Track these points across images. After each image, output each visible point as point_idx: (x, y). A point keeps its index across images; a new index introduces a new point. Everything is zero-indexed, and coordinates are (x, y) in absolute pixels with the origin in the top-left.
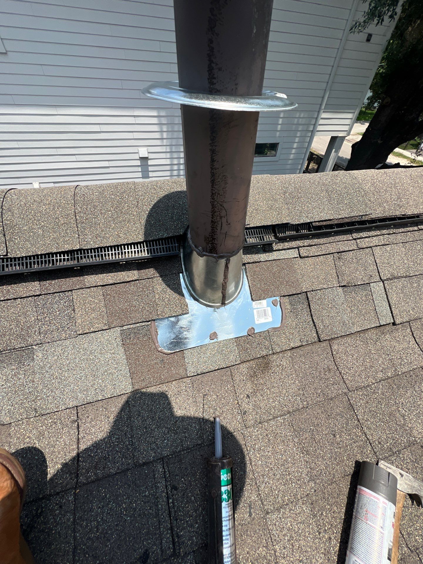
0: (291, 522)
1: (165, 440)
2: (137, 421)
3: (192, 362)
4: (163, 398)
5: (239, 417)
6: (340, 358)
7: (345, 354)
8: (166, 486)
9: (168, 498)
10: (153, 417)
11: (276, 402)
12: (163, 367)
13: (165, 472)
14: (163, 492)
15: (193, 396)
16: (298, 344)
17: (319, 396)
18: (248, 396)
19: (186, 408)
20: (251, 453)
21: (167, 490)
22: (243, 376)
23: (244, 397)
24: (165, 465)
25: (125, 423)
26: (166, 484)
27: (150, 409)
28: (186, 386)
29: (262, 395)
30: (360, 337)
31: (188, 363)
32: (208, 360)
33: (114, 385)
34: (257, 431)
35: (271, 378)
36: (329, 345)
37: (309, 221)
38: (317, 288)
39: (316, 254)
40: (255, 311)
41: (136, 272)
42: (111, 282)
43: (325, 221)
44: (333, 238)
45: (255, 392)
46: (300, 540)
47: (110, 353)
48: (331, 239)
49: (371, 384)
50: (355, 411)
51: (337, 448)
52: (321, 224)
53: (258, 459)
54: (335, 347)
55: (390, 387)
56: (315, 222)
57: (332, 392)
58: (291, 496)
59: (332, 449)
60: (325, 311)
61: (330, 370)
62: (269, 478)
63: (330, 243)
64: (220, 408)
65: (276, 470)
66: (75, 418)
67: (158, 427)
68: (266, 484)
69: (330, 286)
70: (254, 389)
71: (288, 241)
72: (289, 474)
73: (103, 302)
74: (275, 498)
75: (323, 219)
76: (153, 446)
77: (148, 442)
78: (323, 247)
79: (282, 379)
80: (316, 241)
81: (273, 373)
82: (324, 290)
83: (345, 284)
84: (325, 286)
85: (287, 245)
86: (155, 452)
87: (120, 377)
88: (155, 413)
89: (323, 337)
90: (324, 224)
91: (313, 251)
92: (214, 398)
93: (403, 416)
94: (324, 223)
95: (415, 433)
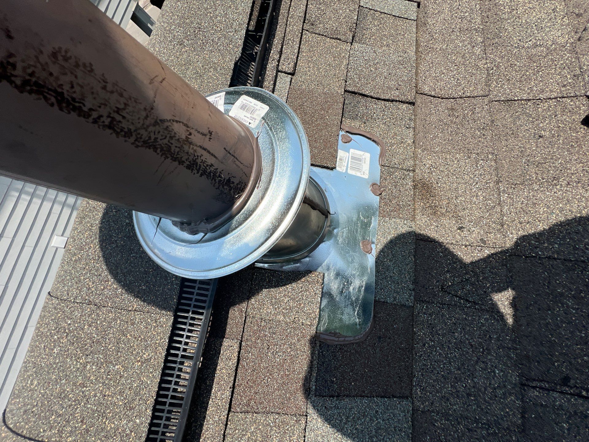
1: (494, 372)
2: (455, 405)
3: (395, 292)
4: (431, 353)
5: (486, 251)
6: (441, 90)
7: (438, 82)
8: (561, 392)
9: (580, 396)
10: (456, 378)
11: (479, 194)
12: (389, 340)
14: (569, 400)
15: (439, 307)
16: (411, 133)
17: (484, 135)
18: (460, 228)
19: (455, 324)
20: (540, 253)
21: (568, 394)
22: (431, 225)
23: (460, 235)
24: (531, 384)
25: (452, 425)
26: (559, 392)
27: (442, 380)
28: (425, 313)
29: (464, 209)
30: (422, 53)
31: (395, 298)
32: (399, 267)
33: (395, 430)
34: (512, 234)
35: (444, 188)
36: (421, 96)
37: (244, 32)
38: (343, 74)
39: (296, 51)
40: (350, 172)
41: (226, 343)
42: (228, 393)
43: (252, 10)
44: (281, 17)
45: (458, 218)
47: (345, 423)
48: (281, 20)
49: (486, 66)
50: (516, 99)
51: (559, 140)
52: (254, 17)
54: (426, 89)
55: (496, 46)
56: (248, 25)
57: (484, 118)
59: (559, 147)
61: (452, 109)
63: (286, 25)
64: (466, 274)
65: (571, 227)
67: (472, 376)
69: (347, 56)
70: (453, 216)
71: (263, 79)
73: (259, 416)
75: (249, 10)
76: (500, 392)
77: (491, 399)
78: (288, 37)
79: (448, 174)
80: (276, 41)
81: (437, 183)
82: (349, 67)
83: (351, 35)
84: (345, 62)
86: (510, 394)
87: (386, 416)
88: (450, 372)
89: (411, 97)
90: (257, 14)
91: (290, 52)
92: (450, 277)
93: (535, 46)
95: (561, 40)
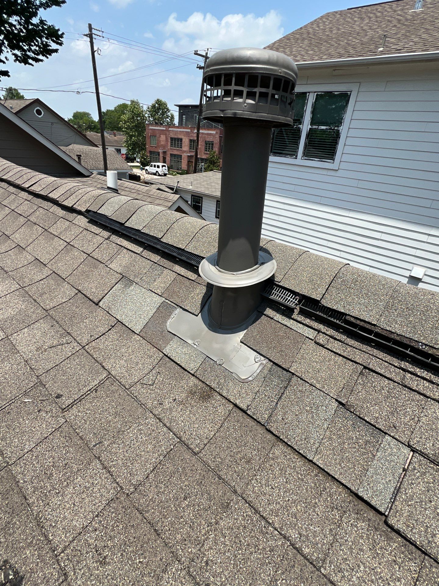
0: (98, 482)
1: (120, 368)
2: (125, 349)
3: (172, 346)
6: (271, 466)
7: (280, 469)
8: (96, 385)
9: (90, 390)
10: (130, 355)
13: (103, 380)
14: (92, 385)
16: (244, 407)
17: (214, 461)
18: (175, 400)
21: (94, 387)
22: (187, 386)
24: (107, 377)
25: (121, 345)
27: (134, 350)
29: (182, 410)
31: (170, 345)
32: (180, 354)
33: (136, 323)
35: (200, 409)
36: (272, 441)
37: (343, 311)
43: (364, 321)
44: (369, 348)
45: (181, 403)
46: (88, 497)
47: (150, 308)
52: (358, 322)
53: (133, 432)
56: (349, 315)
57: (226, 474)
58: (116, 472)
60: (297, 408)
62: (123, 448)
63: (360, 350)
66: (113, 325)
68: (118, 447)
69: (324, 390)
70: (183, 401)
71: (313, 320)
72: (132, 464)
74: (111, 459)
77: (116, 361)
78: (349, 348)
81: (205, 406)
82: (314, 388)
84: (318, 386)
85: (307, 321)
86: (111, 368)
89: (272, 427)
94: (362, 324)
